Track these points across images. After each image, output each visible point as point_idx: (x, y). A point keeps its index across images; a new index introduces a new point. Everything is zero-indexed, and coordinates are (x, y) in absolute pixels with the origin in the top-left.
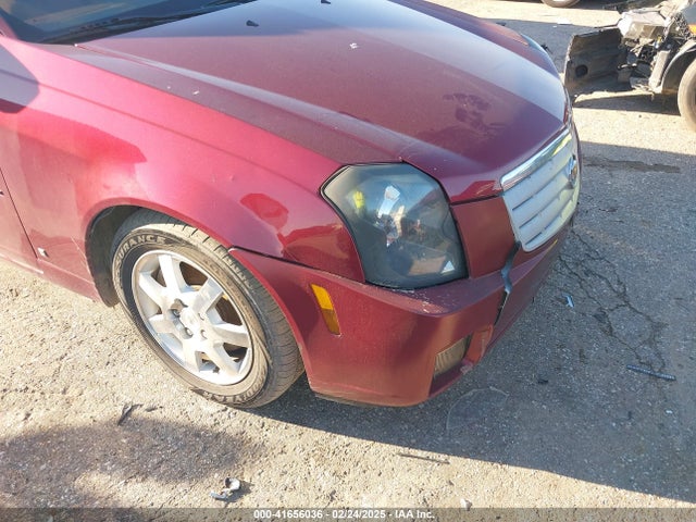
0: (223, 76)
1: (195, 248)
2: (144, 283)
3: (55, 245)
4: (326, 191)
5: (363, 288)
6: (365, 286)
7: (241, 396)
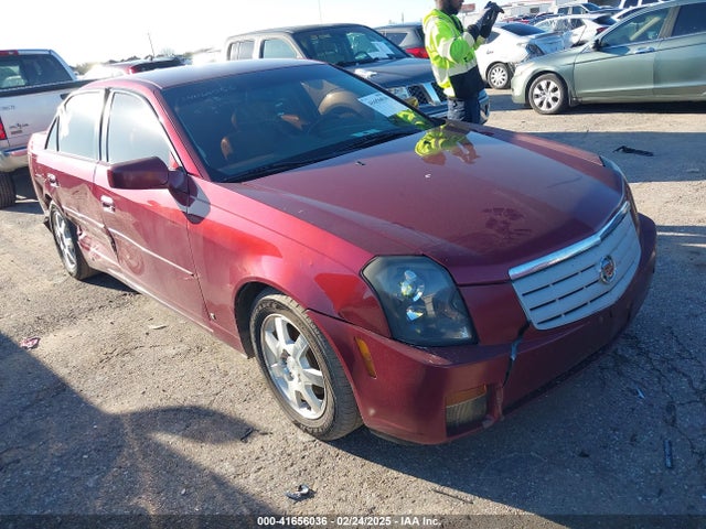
0: (312, 197)
1: (291, 311)
2: (268, 338)
3: (219, 309)
4: (365, 272)
5: (389, 342)
6: (390, 341)
7: (322, 427)
